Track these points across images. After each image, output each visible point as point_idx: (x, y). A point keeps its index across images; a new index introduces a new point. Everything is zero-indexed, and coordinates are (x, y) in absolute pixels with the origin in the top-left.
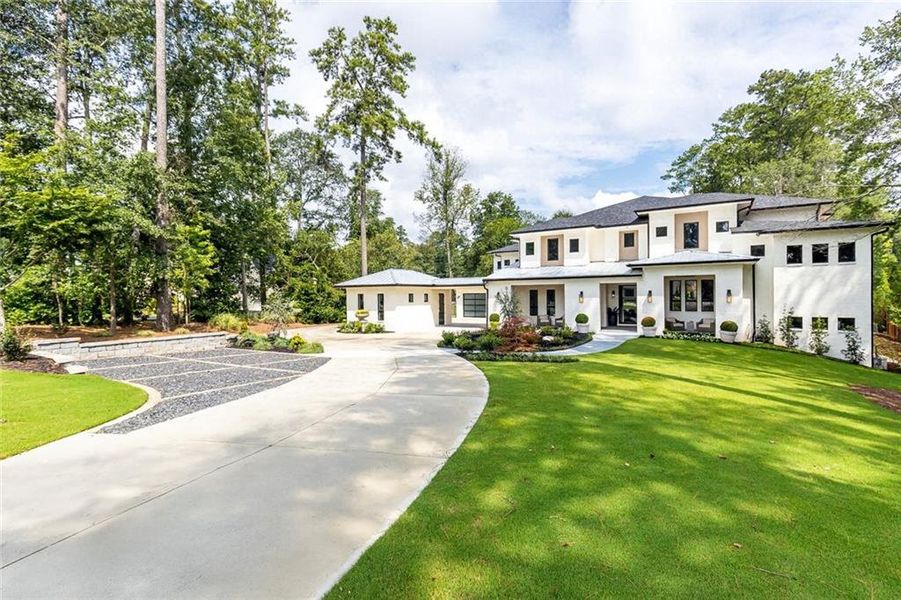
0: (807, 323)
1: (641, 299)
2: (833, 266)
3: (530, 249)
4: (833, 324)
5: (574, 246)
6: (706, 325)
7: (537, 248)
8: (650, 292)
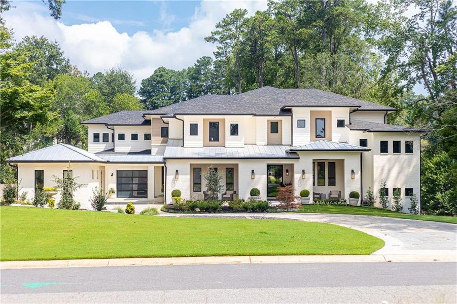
0: (391, 192)
1: (297, 176)
2: (403, 156)
3: (194, 130)
4: (403, 192)
5: (235, 130)
6: (335, 195)
7: (200, 129)
8: (303, 171)
